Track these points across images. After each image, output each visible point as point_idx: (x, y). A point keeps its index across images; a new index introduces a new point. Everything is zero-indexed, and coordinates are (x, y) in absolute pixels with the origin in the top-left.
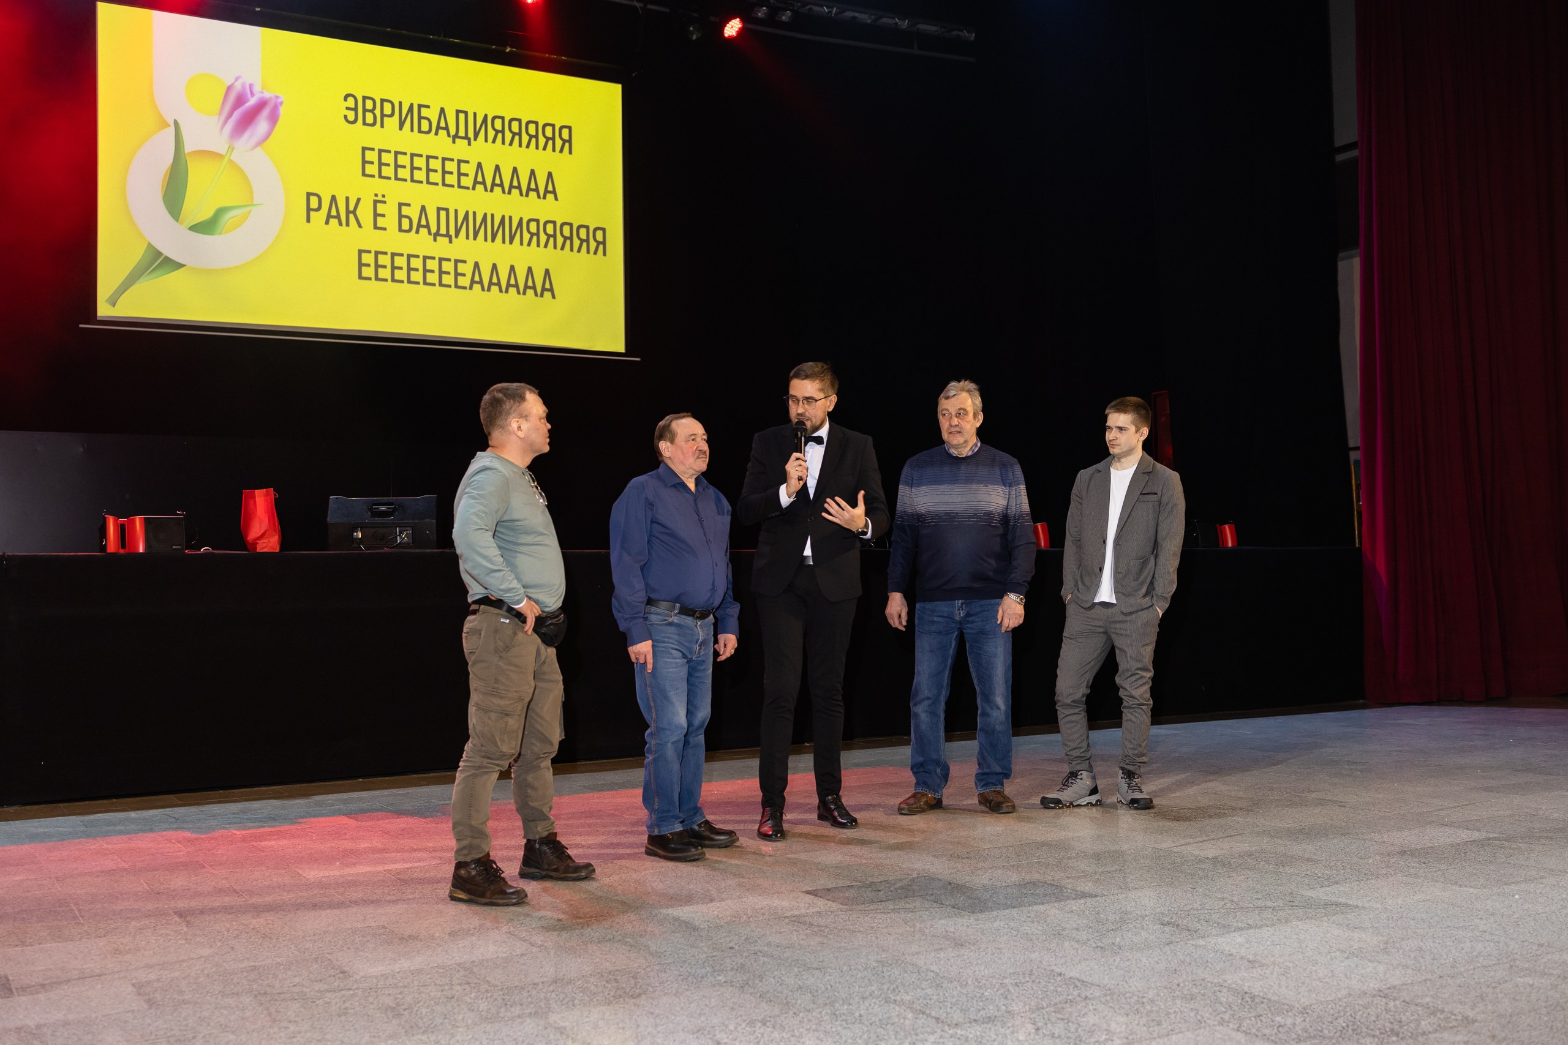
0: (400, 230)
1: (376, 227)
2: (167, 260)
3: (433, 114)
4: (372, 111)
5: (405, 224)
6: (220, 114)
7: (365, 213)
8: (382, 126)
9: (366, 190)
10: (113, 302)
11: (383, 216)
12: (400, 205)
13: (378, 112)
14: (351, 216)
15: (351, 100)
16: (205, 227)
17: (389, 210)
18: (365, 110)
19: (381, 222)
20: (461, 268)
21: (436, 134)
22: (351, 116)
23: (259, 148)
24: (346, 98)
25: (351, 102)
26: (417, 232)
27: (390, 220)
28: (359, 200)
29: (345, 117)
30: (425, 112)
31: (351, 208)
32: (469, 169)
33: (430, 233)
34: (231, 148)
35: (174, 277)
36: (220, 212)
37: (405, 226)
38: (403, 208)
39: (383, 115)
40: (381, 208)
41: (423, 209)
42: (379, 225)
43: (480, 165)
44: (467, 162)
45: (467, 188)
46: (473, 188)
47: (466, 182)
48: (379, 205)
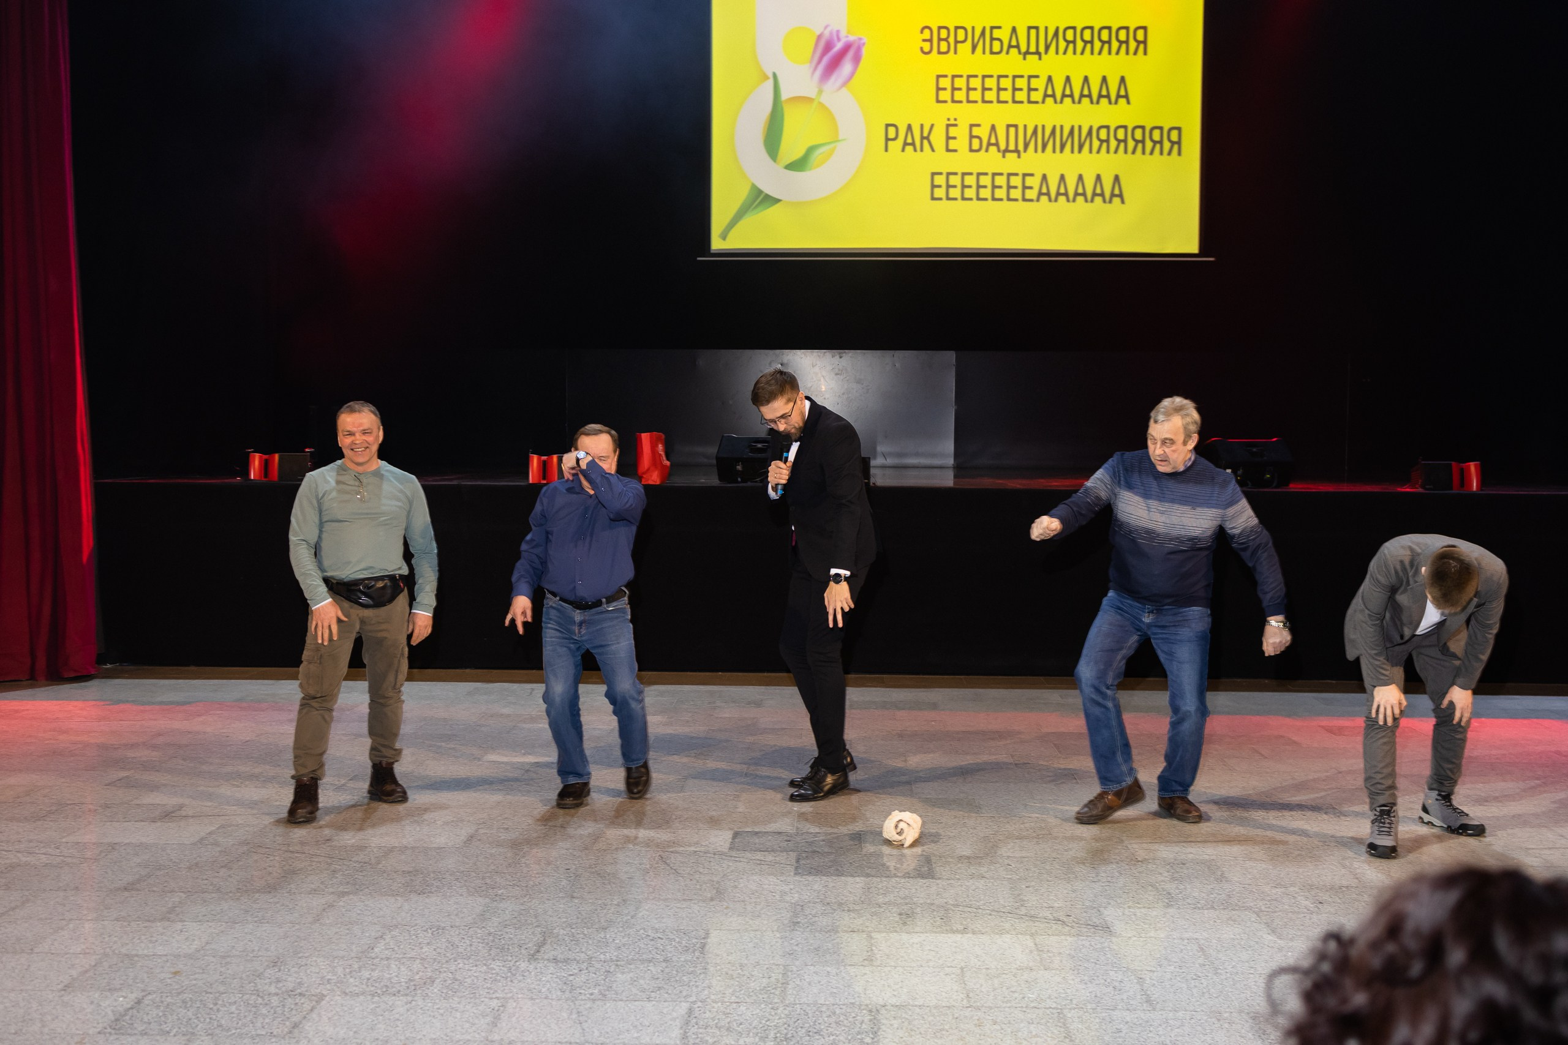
0: (971, 150)
1: (948, 150)
3: (1004, 34)
4: (946, 40)
5: (976, 144)
6: (811, 61)
7: (938, 138)
8: (955, 53)
9: (939, 115)
10: (724, 236)
11: (954, 138)
12: (972, 126)
13: (951, 40)
14: (925, 142)
15: (927, 31)
16: (797, 166)
17: (961, 133)
18: (940, 40)
19: (953, 144)
20: (1029, 181)
21: (1007, 53)
22: (926, 47)
23: (844, 89)
24: (922, 32)
25: (927, 34)
26: (987, 150)
27: (961, 142)
28: (932, 125)
29: (922, 49)
30: (997, 33)
31: (925, 134)
32: (1039, 84)
33: (999, 151)
34: (820, 92)
35: (773, 211)
36: (810, 150)
37: (976, 145)
38: (975, 129)
39: (957, 42)
40: (953, 132)
41: (993, 128)
42: (951, 147)
43: (1050, 79)
44: (1037, 77)
45: (1037, 102)
46: (1043, 102)
47: (1036, 96)
48: (951, 129)
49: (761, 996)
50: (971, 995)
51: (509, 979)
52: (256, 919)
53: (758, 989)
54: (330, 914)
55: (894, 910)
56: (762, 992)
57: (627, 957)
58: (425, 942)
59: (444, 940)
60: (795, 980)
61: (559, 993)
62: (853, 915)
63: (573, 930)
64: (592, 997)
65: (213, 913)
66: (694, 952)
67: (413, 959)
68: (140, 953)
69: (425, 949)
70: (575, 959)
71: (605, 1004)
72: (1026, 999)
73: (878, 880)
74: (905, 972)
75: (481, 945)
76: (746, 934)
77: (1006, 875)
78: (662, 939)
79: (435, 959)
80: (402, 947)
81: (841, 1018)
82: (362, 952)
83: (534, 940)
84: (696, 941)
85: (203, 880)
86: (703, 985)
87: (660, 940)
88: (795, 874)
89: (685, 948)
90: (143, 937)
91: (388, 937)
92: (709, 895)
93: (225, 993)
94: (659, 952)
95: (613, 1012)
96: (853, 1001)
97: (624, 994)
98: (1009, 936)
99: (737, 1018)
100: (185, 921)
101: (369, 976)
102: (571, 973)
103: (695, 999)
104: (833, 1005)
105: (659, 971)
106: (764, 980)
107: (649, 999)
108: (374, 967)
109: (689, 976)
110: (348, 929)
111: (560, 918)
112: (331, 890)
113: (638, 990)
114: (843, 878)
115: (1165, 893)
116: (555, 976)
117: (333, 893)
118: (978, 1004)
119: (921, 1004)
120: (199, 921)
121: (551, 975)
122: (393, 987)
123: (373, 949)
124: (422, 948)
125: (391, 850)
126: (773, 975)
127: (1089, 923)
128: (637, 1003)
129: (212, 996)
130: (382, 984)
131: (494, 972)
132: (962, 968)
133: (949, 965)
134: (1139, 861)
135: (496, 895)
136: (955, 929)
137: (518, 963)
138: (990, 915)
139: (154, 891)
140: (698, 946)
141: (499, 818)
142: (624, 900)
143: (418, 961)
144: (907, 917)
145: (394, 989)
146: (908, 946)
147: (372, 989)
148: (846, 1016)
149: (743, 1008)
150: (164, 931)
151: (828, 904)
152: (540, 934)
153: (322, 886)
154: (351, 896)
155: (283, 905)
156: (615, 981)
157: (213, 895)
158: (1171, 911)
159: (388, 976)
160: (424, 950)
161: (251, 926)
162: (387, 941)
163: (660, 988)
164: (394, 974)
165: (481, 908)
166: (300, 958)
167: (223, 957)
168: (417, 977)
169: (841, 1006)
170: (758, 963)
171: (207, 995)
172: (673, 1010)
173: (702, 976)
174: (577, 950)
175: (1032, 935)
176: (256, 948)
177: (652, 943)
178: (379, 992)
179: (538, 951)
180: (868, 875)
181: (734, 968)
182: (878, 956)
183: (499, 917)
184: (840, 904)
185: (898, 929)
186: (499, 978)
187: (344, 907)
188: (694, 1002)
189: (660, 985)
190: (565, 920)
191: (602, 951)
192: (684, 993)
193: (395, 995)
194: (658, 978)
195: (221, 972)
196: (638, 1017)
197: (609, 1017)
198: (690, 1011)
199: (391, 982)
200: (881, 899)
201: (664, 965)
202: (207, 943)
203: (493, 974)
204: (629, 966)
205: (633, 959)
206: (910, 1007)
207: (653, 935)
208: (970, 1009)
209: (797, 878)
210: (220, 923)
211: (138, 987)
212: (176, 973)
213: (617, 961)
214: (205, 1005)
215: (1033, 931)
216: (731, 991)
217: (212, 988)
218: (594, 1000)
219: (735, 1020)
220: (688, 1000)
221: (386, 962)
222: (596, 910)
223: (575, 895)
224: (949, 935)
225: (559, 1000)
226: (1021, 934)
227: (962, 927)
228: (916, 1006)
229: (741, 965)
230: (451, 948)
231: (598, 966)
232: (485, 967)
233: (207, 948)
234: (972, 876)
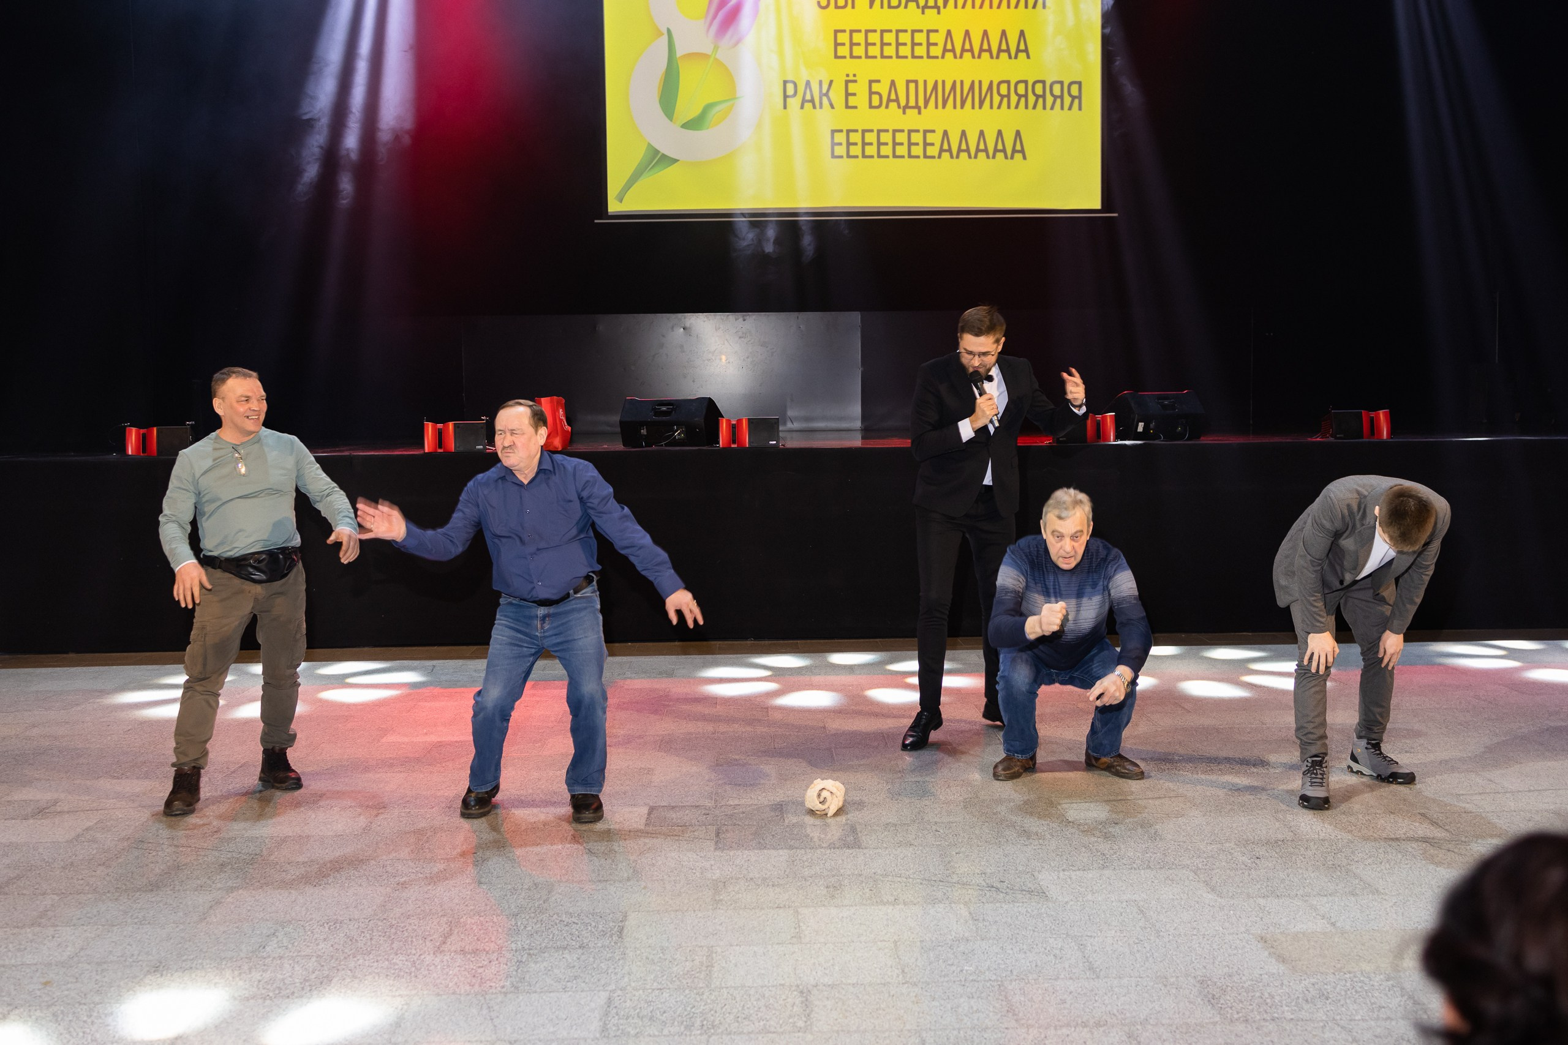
0: (871, 107)
1: (847, 107)
2: (664, 156)
5: (876, 100)
6: (706, 17)
7: (837, 94)
9: (837, 71)
10: (620, 199)
11: (854, 94)
12: (871, 82)
14: (825, 99)
16: (694, 124)
17: (860, 89)
19: (852, 101)
20: (930, 138)
21: (906, 7)
26: (887, 107)
27: (861, 99)
28: (831, 82)
31: (824, 91)
32: (939, 38)
33: (899, 107)
34: (716, 48)
35: (670, 172)
36: (707, 108)
37: (876, 102)
38: (874, 85)
40: (852, 88)
41: (893, 83)
42: (850, 104)
43: (949, 33)
44: (937, 31)
45: (937, 57)
46: (943, 57)
47: (936, 51)
48: (850, 85)
49: (684, 982)
50: (906, 970)
51: (413, 974)
52: (136, 920)
53: (681, 973)
54: (217, 911)
55: (820, 883)
56: (686, 977)
57: (540, 944)
58: (322, 937)
59: (343, 935)
60: (719, 962)
61: (468, 988)
62: (778, 890)
63: (481, 919)
64: (504, 990)
65: (88, 915)
66: (611, 936)
67: (309, 957)
68: (7, 962)
69: (322, 946)
70: (484, 950)
71: (517, 997)
72: (964, 971)
73: (803, 851)
74: (836, 948)
75: (382, 938)
76: (666, 914)
77: (935, 841)
78: (577, 924)
79: (332, 956)
80: (296, 944)
81: (771, 1001)
82: (252, 952)
83: (440, 931)
84: (614, 924)
85: (78, 880)
86: (623, 971)
87: (575, 925)
88: (716, 849)
89: (602, 933)
90: (11, 946)
91: (280, 935)
92: (626, 875)
93: (101, 1003)
94: (574, 939)
95: (527, 1005)
96: (783, 982)
97: (538, 985)
98: (942, 906)
99: (660, 1006)
100: (57, 926)
101: (260, 978)
102: (481, 965)
103: (614, 988)
104: (762, 987)
105: (575, 958)
106: (687, 963)
107: (565, 989)
108: (265, 968)
109: (607, 963)
110: (237, 927)
111: (467, 905)
112: (219, 885)
113: (553, 980)
114: (765, 851)
115: (1099, 853)
116: (463, 969)
117: (219, 889)
118: (915, 979)
119: (855, 982)
120: (74, 925)
121: (459, 969)
122: (286, 989)
123: (264, 948)
124: (318, 945)
125: (284, 840)
126: (697, 957)
127: (1024, 888)
128: (552, 994)
129: (85, 1007)
130: (274, 986)
131: (396, 967)
132: (895, 942)
133: (882, 939)
134: (1070, 822)
135: (398, 884)
136: (885, 900)
137: (422, 957)
138: (921, 884)
139: (25, 895)
140: (616, 929)
141: (401, 801)
142: (535, 884)
143: (314, 959)
144: (834, 889)
145: (288, 991)
146: (837, 920)
147: (263, 992)
148: (776, 998)
149: (666, 995)
150: (35, 937)
151: (752, 879)
152: (446, 923)
153: (208, 882)
154: (241, 891)
155: (166, 904)
156: (528, 971)
157: (90, 896)
158: (1106, 872)
159: (281, 977)
160: (320, 947)
161: (130, 929)
162: (280, 938)
163: (576, 978)
164: (288, 974)
165: (382, 898)
166: (184, 961)
167: (99, 964)
168: (313, 976)
169: (770, 988)
170: (680, 946)
171: (81, 1007)
172: (591, 1001)
173: (621, 962)
174: (486, 940)
175: (966, 904)
176: (136, 953)
177: (567, 928)
178: (271, 994)
179: (444, 943)
180: (791, 848)
181: (655, 952)
182: (807, 932)
183: (401, 908)
184: (764, 879)
185: (826, 903)
186: (402, 973)
187: (233, 903)
188: (614, 991)
189: (576, 974)
190: (472, 907)
191: (513, 939)
192: (603, 982)
193: (288, 997)
194: (574, 967)
195: (96, 980)
196: (554, 1010)
197: (523, 1012)
198: (610, 1001)
199: (284, 983)
200: (807, 872)
201: (580, 951)
202: (82, 949)
203: (396, 969)
204: (542, 954)
205: (546, 947)
206: (843, 986)
207: (567, 920)
208: (906, 985)
209: (718, 853)
210: (96, 927)
211: (4, 1001)
212: (46, 984)
213: (530, 949)
214: (78, 1018)
215: (967, 899)
216: (652, 977)
217: (86, 998)
218: (506, 994)
219: (658, 1008)
220: (606, 989)
221: (279, 962)
222: (506, 895)
223: (483, 880)
224: (880, 907)
225: (468, 995)
226: (955, 903)
227: (893, 898)
228: (850, 984)
229: (663, 949)
230: (350, 943)
231: (509, 955)
232: (387, 963)
233: (82, 954)
234: (900, 844)
